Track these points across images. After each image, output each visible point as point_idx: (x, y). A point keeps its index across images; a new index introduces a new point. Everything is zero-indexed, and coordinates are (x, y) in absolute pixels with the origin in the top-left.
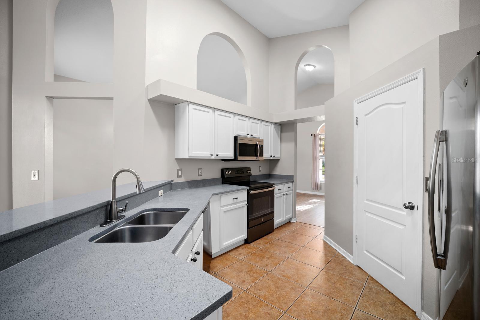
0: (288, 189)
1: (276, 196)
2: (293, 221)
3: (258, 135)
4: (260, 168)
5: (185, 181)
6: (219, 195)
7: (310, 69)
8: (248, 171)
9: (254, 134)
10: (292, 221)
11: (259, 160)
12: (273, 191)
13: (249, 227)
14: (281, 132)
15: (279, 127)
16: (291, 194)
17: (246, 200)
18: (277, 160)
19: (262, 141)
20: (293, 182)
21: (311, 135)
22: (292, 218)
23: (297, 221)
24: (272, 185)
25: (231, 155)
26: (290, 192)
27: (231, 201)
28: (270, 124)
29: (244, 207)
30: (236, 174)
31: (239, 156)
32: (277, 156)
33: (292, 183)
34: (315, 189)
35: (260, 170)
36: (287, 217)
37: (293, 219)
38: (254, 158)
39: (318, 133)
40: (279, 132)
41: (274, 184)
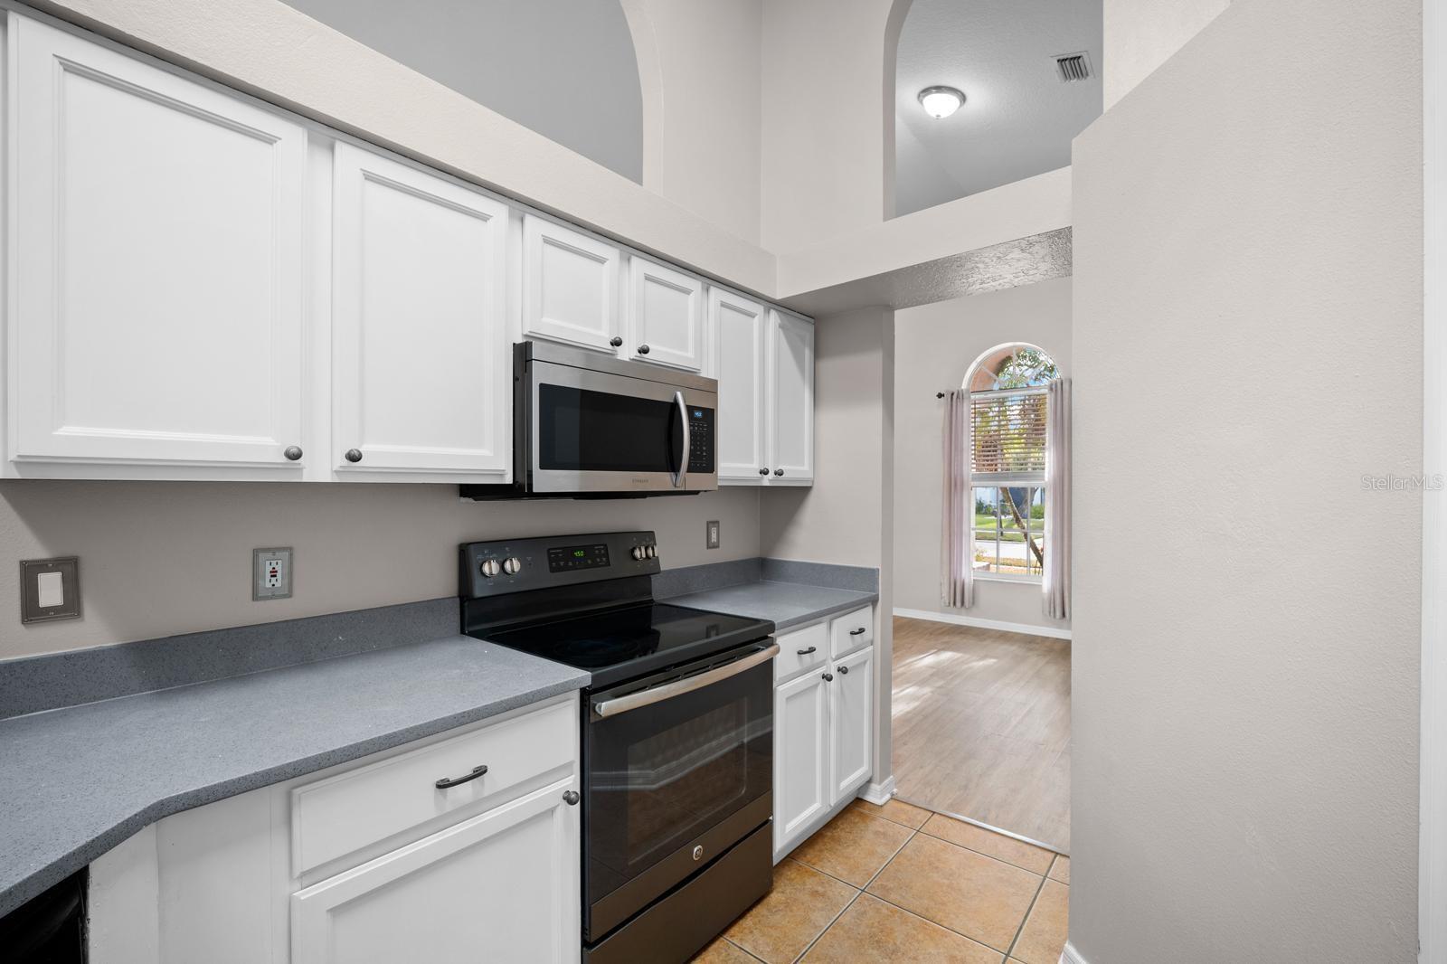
0: (849, 643)
1: (781, 691)
2: (876, 796)
3: (690, 354)
4: (714, 530)
5: (111, 643)
6: (281, 788)
7: (941, 107)
8: (637, 553)
9: (660, 348)
10: (870, 798)
11: (696, 493)
12: (768, 666)
13: (593, 938)
14: (817, 354)
15: (807, 331)
16: (865, 662)
17: (567, 766)
18: (799, 493)
19: (711, 387)
20: (874, 601)
21: (940, 396)
22: (869, 781)
23: (893, 798)
24: (760, 635)
25: (495, 462)
26: (860, 653)
27: (426, 804)
28: (757, 308)
29: (552, 811)
30: (553, 570)
31: (542, 467)
32: (796, 471)
33: (869, 609)
34: (955, 603)
35: (714, 536)
36: (844, 784)
37: (874, 786)
38: (661, 480)
39: (964, 386)
40: (808, 354)
41: (771, 626)
